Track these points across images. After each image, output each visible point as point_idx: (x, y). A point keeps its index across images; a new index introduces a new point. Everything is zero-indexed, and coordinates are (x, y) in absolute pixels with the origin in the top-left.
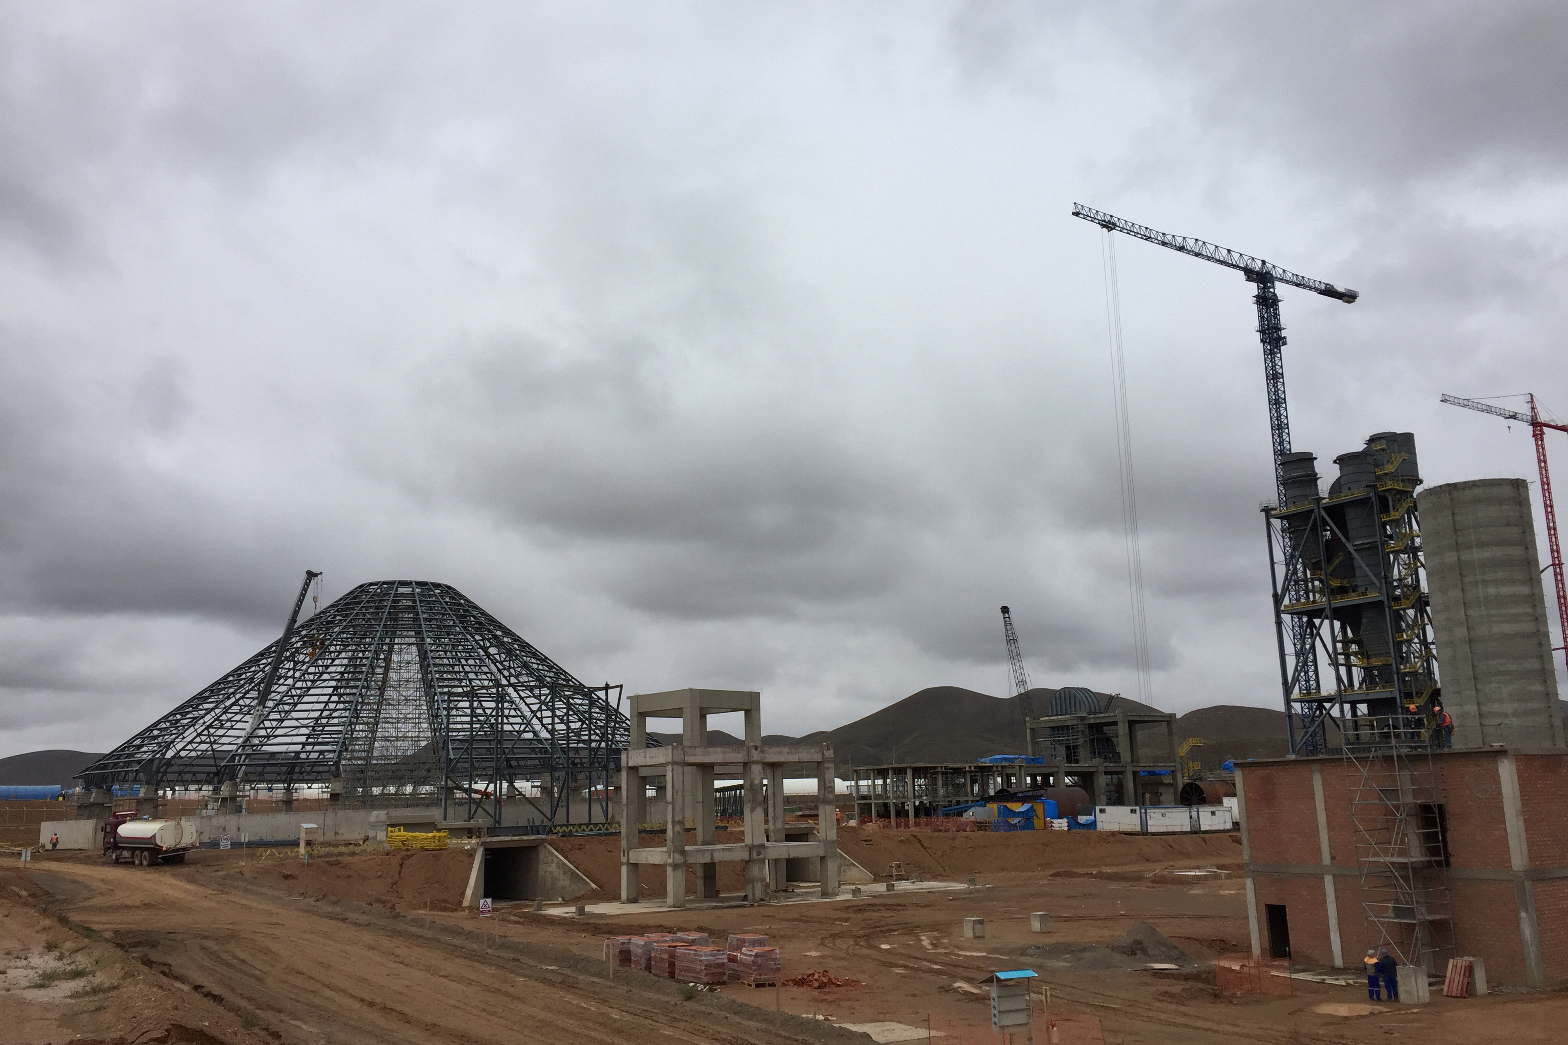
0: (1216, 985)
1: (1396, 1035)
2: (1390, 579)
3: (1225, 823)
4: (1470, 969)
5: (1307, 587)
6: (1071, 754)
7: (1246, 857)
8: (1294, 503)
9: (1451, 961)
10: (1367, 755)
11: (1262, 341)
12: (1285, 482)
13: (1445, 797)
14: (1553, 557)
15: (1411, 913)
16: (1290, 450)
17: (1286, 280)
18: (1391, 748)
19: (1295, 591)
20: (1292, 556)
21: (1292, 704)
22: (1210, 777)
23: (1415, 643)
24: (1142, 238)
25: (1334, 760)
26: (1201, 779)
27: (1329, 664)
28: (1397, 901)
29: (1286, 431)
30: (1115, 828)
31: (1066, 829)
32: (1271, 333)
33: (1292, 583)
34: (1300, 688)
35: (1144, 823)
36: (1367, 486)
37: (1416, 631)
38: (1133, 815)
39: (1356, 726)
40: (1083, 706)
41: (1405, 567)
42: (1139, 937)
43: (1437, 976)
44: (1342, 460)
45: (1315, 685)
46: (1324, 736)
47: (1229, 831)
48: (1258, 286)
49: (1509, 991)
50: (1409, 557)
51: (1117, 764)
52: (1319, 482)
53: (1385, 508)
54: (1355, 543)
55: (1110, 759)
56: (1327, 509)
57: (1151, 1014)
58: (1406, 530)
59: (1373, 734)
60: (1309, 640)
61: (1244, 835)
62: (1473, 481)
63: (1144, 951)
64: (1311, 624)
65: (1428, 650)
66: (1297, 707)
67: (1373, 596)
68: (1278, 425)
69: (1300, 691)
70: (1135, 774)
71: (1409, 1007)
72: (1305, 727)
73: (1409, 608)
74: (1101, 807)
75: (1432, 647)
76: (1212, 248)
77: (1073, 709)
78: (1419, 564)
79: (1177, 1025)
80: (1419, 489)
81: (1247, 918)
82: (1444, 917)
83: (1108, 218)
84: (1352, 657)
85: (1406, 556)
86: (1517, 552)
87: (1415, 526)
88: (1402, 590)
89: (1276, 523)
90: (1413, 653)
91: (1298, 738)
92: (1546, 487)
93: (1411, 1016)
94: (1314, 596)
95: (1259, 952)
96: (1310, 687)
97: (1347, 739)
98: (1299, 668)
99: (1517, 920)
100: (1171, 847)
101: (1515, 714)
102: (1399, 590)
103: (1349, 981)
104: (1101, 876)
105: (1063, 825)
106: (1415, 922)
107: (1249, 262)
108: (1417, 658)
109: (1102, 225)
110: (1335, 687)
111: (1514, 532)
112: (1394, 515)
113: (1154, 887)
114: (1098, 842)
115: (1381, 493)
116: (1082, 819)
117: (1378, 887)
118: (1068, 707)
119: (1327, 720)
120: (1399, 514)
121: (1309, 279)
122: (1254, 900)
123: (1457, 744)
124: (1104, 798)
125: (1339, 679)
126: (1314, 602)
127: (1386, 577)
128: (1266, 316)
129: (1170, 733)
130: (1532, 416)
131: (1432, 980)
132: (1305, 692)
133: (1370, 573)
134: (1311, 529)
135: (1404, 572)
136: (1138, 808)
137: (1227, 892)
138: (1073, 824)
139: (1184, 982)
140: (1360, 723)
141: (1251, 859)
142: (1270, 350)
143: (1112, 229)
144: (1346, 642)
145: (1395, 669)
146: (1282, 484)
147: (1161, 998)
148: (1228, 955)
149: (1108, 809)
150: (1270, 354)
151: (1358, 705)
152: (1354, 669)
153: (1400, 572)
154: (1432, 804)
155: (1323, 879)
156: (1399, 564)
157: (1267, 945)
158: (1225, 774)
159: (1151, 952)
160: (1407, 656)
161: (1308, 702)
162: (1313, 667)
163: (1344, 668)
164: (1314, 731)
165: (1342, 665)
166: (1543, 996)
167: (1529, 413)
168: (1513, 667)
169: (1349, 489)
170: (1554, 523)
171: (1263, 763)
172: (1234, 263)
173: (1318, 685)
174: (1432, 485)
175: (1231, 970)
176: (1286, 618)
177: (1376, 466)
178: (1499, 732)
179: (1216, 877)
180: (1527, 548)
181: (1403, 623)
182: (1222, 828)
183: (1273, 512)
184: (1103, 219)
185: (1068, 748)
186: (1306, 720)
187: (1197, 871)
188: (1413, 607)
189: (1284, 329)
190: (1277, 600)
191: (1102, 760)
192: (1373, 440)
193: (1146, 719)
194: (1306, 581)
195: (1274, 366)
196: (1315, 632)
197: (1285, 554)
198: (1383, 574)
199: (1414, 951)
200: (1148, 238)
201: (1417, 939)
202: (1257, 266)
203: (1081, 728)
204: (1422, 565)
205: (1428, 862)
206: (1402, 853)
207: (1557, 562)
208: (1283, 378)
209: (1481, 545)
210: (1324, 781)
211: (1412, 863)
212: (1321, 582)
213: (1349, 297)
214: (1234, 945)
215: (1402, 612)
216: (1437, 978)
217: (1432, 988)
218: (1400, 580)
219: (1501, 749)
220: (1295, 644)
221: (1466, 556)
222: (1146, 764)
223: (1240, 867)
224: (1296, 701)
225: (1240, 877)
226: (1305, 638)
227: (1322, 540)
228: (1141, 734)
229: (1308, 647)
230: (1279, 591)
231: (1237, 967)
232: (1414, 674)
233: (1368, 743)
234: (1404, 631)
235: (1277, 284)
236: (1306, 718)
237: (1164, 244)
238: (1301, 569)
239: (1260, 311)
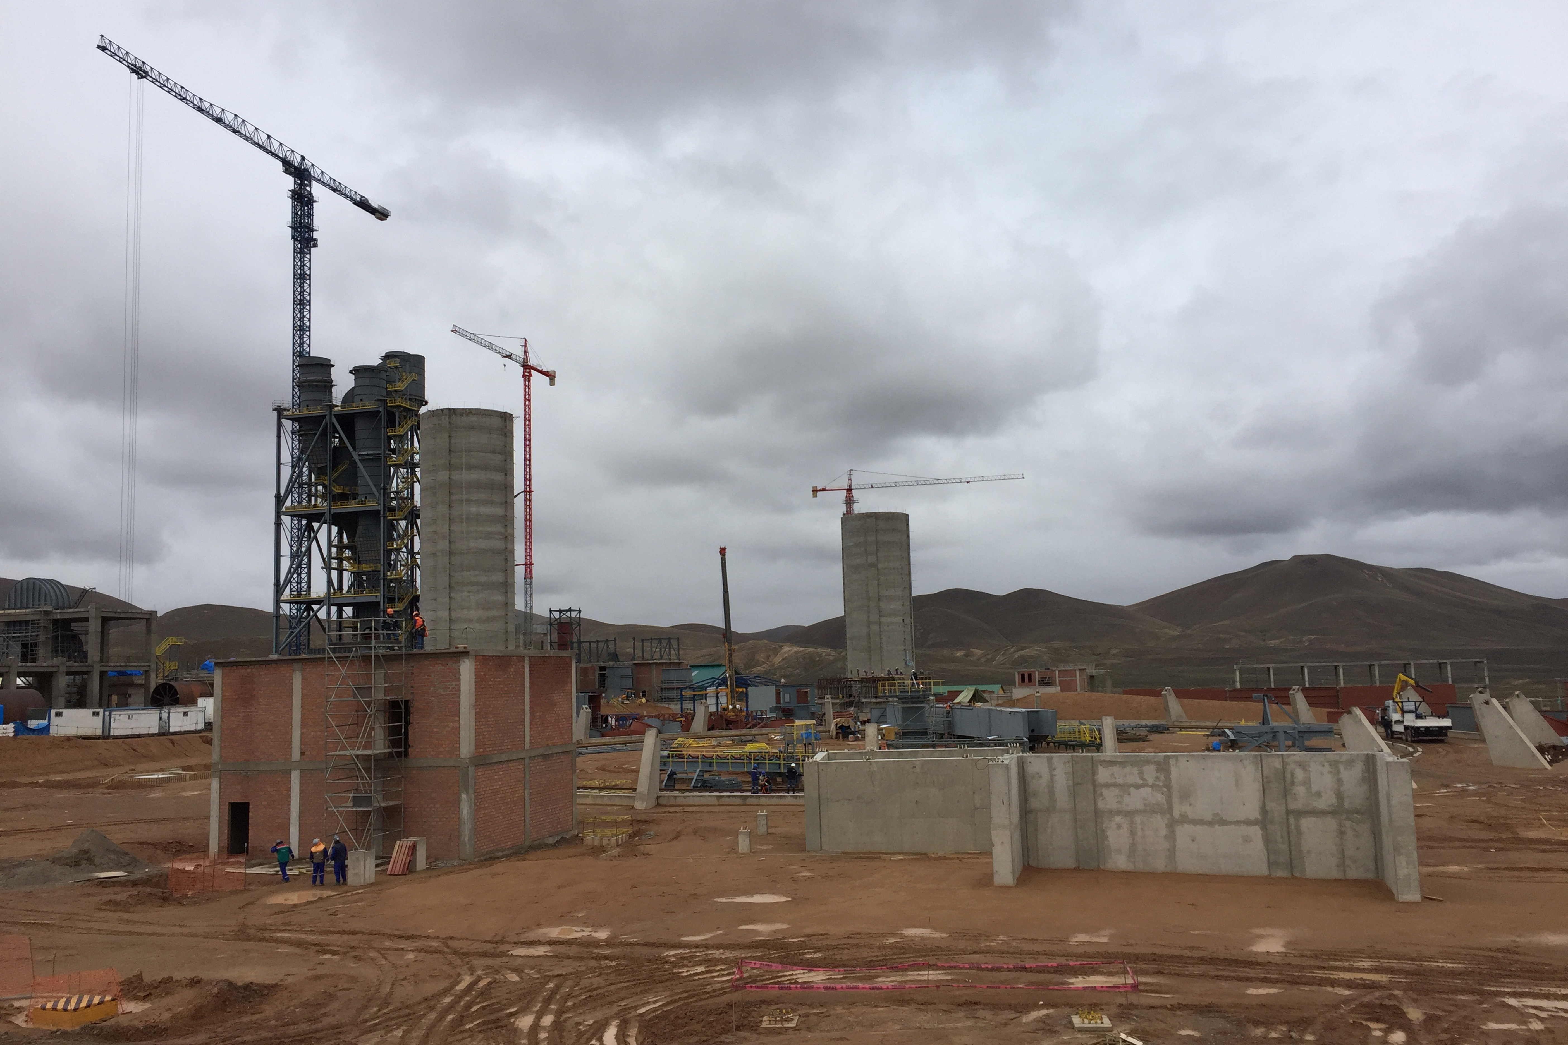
0: (167, 889)
1: (340, 916)
2: (388, 491)
3: (197, 723)
4: (414, 848)
5: (310, 490)
6: (27, 652)
7: (215, 757)
8: (307, 406)
9: (398, 842)
10: (347, 654)
11: (293, 237)
12: (300, 385)
13: (413, 693)
14: (525, 485)
15: (368, 801)
16: (309, 353)
17: (323, 182)
18: (370, 648)
19: (298, 493)
20: (300, 459)
21: (282, 604)
22: (186, 677)
23: (403, 552)
24: (176, 97)
25: (316, 659)
26: (176, 679)
27: (322, 568)
28: (357, 790)
29: (308, 333)
30: (71, 732)
31: (12, 735)
32: (302, 232)
33: (296, 486)
34: (291, 589)
35: (107, 726)
36: (378, 400)
37: (405, 541)
38: (95, 718)
39: (340, 626)
40: (48, 598)
41: (403, 480)
42: (86, 846)
43: (383, 858)
44: (357, 371)
45: (306, 587)
46: (309, 636)
47: (200, 731)
48: (295, 181)
49: (444, 865)
50: (407, 472)
51: (82, 664)
52: (334, 389)
53: (391, 424)
54: (360, 453)
55: (75, 657)
56: (339, 417)
57: (90, 925)
58: (408, 446)
59: (355, 635)
60: (306, 543)
61: (215, 735)
62: (470, 409)
63: (90, 861)
64: (309, 528)
65: (413, 559)
66: (286, 608)
67: (371, 505)
68: (300, 326)
69: (291, 592)
70: (102, 674)
71: (356, 888)
72: (291, 627)
73: (401, 519)
74: (58, 710)
75: (418, 556)
76: (252, 129)
77: (36, 603)
78: (415, 480)
79: (119, 933)
80: (423, 410)
81: (208, 818)
82: (397, 802)
83: (139, 64)
84: (345, 562)
85: (405, 470)
86: (498, 477)
87: (416, 444)
88: (398, 502)
89: (287, 424)
90: (400, 561)
91: (283, 638)
92: (527, 423)
93: (356, 897)
94: (316, 500)
95: (216, 850)
96: (301, 589)
97: (330, 640)
98: (292, 570)
99: (459, 800)
100: (134, 750)
101: (479, 621)
102: (395, 502)
103: (301, 870)
104: (48, 785)
105: (8, 731)
106: (370, 809)
107: (288, 153)
108: (403, 566)
109: (132, 69)
110: (325, 590)
111: (497, 459)
112: (399, 431)
113: (109, 793)
114: (48, 749)
115: (389, 409)
116: (33, 724)
117: (341, 779)
118: (31, 600)
119: (313, 622)
120: (404, 430)
121: (345, 187)
122: (217, 800)
123: (428, 648)
124: (62, 701)
125: (330, 582)
126: (315, 506)
127: (385, 489)
128: (299, 213)
129: (149, 631)
130: (524, 359)
131: (379, 861)
132: (295, 593)
133: (371, 484)
134: (321, 435)
135: (401, 485)
136: (101, 711)
137: (189, 794)
138: (22, 729)
139: (132, 889)
140: (344, 625)
141: (221, 758)
142: (300, 249)
143: (142, 77)
144: (341, 547)
145: (382, 576)
146: (298, 386)
147: (103, 907)
148: (184, 856)
149: (66, 712)
150: (300, 253)
151: (344, 608)
152: (345, 573)
153: (398, 485)
154: (400, 700)
155: (290, 774)
156: (398, 477)
157: (225, 842)
158: (203, 674)
159: (97, 861)
160: (395, 563)
161: (297, 603)
162: (306, 570)
163: (336, 572)
164: (300, 631)
165: (334, 569)
166: (471, 866)
167: (522, 355)
168: (483, 579)
169: (361, 400)
170: (530, 455)
171: (245, 662)
172: (273, 151)
173: (309, 587)
174: (435, 408)
175: (184, 871)
176: (286, 520)
177: (388, 382)
178: (464, 636)
179: (180, 778)
180: (506, 475)
181: (394, 533)
182: (193, 729)
183: (285, 413)
184: (133, 62)
185: (24, 646)
186: (293, 621)
187: (160, 773)
188: (405, 519)
189: (316, 231)
190: (279, 500)
191: (64, 659)
192: (388, 356)
193: (122, 616)
194: (310, 484)
195: (302, 266)
196: (312, 535)
197: (292, 456)
198: (382, 485)
199: (366, 837)
200: (183, 99)
201: (370, 825)
202: (296, 160)
203: (42, 624)
204: (418, 481)
205: (390, 753)
206: (367, 746)
207: (528, 490)
208: (310, 279)
209: (470, 468)
210: (304, 679)
211: (375, 755)
212: (325, 487)
213: (382, 214)
214: (190, 846)
215: (395, 522)
216: (383, 859)
217: (377, 869)
218: (397, 492)
219: (464, 650)
220: (291, 546)
221: (456, 476)
222: (115, 664)
223: (207, 767)
224: (285, 602)
225: (206, 778)
226: (302, 540)
227: (330, 446)
228: (114, 632)
229: (303, 549)
230: (282, 493)
231: (190, 868)
232: (399, 581)
233: (350, 644)
234: (394, 540)
235: (314, 183)
236: (293, 618)
237: (200, 110)
238: (307, 473)
239: (294, 207)
